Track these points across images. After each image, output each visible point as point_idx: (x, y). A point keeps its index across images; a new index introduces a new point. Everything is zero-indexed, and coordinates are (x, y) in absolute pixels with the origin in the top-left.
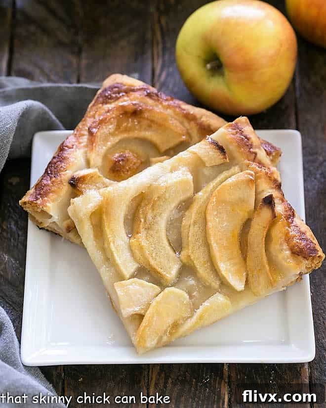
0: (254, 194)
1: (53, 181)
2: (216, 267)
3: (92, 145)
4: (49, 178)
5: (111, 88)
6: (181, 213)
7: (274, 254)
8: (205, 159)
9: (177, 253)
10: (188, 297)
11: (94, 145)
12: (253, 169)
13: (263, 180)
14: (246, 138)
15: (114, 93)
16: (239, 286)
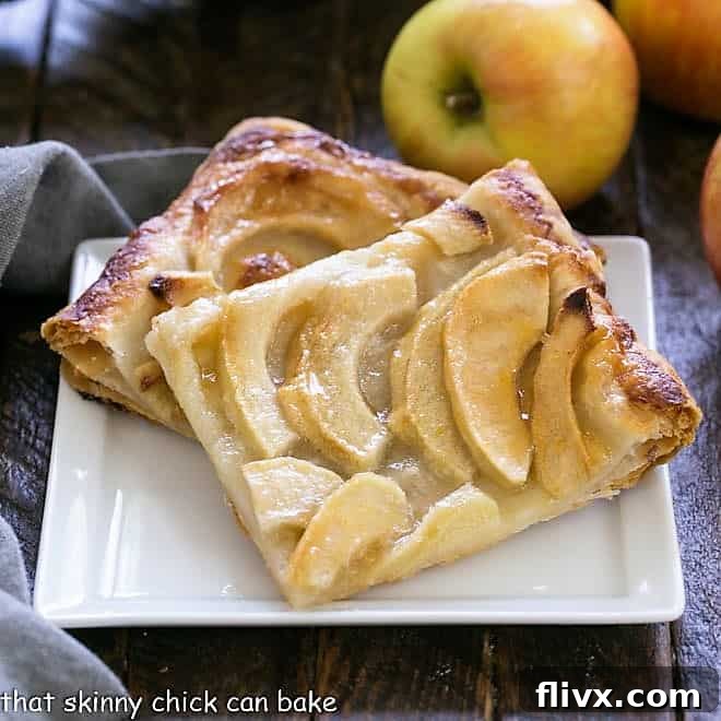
0: (548, 294)
1: (116, 286)
2: (465, 438)
3: (201, 229)
4: (107, 283)
5: (245, 135)
6: (390, 344)
7: (592, 404)
8: (442, 240)
9: (380, 415)
10: (404, 494)
11: (205, 228)
12: (543, 249)
13: (566, 266)
14: (530, 195)
15: (250, 143)
16: (517, 473)
